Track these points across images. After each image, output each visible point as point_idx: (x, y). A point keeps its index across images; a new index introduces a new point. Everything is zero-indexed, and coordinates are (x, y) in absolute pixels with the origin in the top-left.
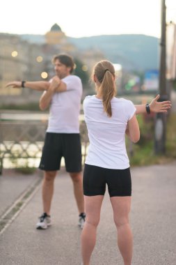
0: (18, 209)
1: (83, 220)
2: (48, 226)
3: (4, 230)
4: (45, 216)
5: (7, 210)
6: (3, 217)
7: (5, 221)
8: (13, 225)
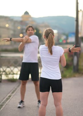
1: (39, 103)
2: (23, 107)
4: (22, 102)
5: (4, 99)
6: (2, 102)
7: (2, 104)
8: (6, 106)
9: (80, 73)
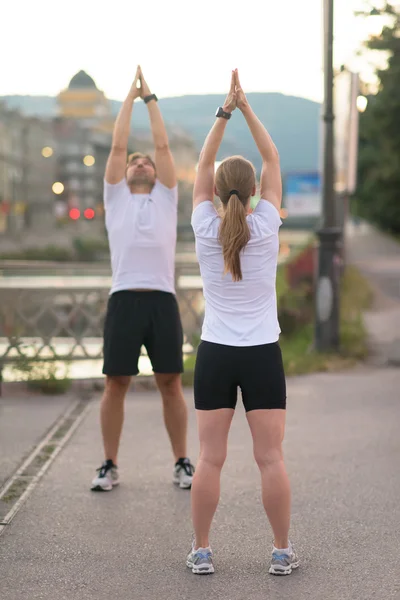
0: (48, 458)
1: (183, 472)
2: (114, 486)
3: (26, 493)
4: (109, 466)
5: (24, 459)
6: (20, 472)
7: (24, 478)
8: (42, 485)
9: (344, 355)
